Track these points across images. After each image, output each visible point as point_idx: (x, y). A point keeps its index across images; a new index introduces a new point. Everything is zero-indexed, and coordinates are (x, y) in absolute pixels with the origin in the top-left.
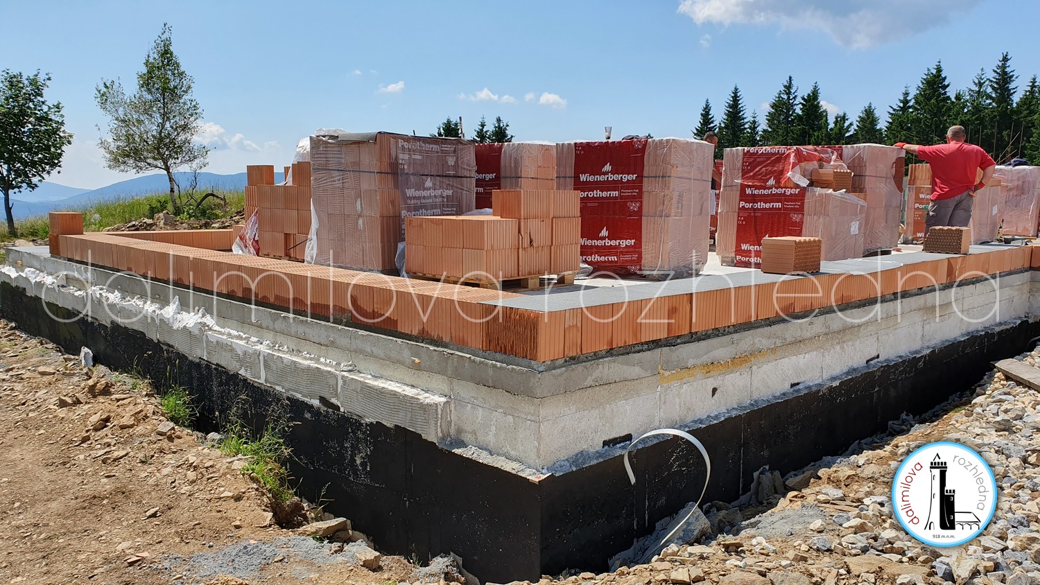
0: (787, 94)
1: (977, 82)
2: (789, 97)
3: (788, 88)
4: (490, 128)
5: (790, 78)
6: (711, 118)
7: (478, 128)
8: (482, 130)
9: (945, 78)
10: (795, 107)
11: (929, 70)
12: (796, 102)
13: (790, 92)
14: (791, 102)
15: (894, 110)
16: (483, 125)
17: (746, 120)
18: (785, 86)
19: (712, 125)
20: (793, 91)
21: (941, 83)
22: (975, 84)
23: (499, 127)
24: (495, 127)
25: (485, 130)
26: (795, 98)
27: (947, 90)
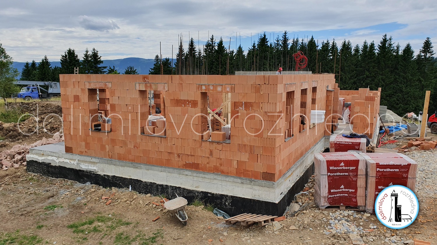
0: (212, 42)
1: (277, 40)
2: (212, 43)
3: (212, 39)
4: (90, 53)
5: (213, 36)
6: (183, 50)
7: (85, 53)
8: (87, 54)
9: (267, 39)
10: (215, 47)
11: (261, 35)
12: (215, 45)
13: (213, 41)
14: (213, 45)
15: (250, 49)
16: (87, 52)
17: (196, 51)
18: (211, 39)
19: (184, 53)
20: (214, 41)
21: (266, 41)
22: (276, 41)
23: (94, 52)
24: (93, 53)
25: (88, 54)
26: (215, 43)
27: (268, 43)
